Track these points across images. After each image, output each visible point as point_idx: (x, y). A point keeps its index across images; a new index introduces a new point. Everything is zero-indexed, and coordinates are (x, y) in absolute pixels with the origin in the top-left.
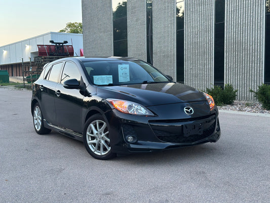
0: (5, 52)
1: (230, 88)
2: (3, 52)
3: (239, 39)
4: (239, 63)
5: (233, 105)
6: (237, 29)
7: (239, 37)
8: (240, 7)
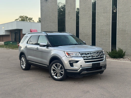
1: (121, 51)
4: (124, 39)
5: (123, 58)
8: (124, 15)
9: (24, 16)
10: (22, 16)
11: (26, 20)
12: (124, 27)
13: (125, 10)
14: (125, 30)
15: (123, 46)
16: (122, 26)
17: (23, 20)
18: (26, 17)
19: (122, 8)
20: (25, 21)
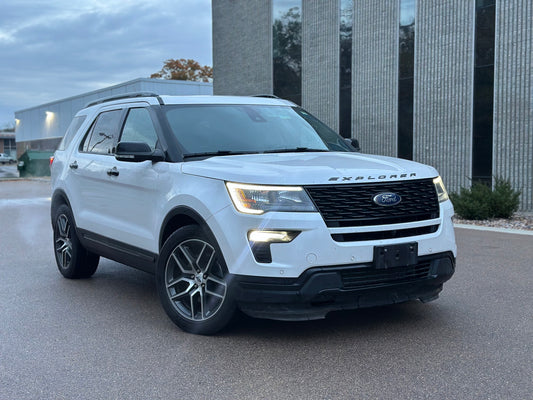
0: (50, 116)
1: (504, 187)
2: (46, 115)
3: (522, 97)
4: (522, 141)
5: (511, 219)
6: (518, 78)
7: (522, 92)
8: (524, 38)
9: (182, 60)
10: (177, 62)
11: (191, 75)
12: (522, 89)
13: (524, 15)
14: (527, 100)
15: (516, 168)
16: (515, 84)
17: (179, 76)
18: (190, 63)
19: (513, 9)
20: (188, 82)
